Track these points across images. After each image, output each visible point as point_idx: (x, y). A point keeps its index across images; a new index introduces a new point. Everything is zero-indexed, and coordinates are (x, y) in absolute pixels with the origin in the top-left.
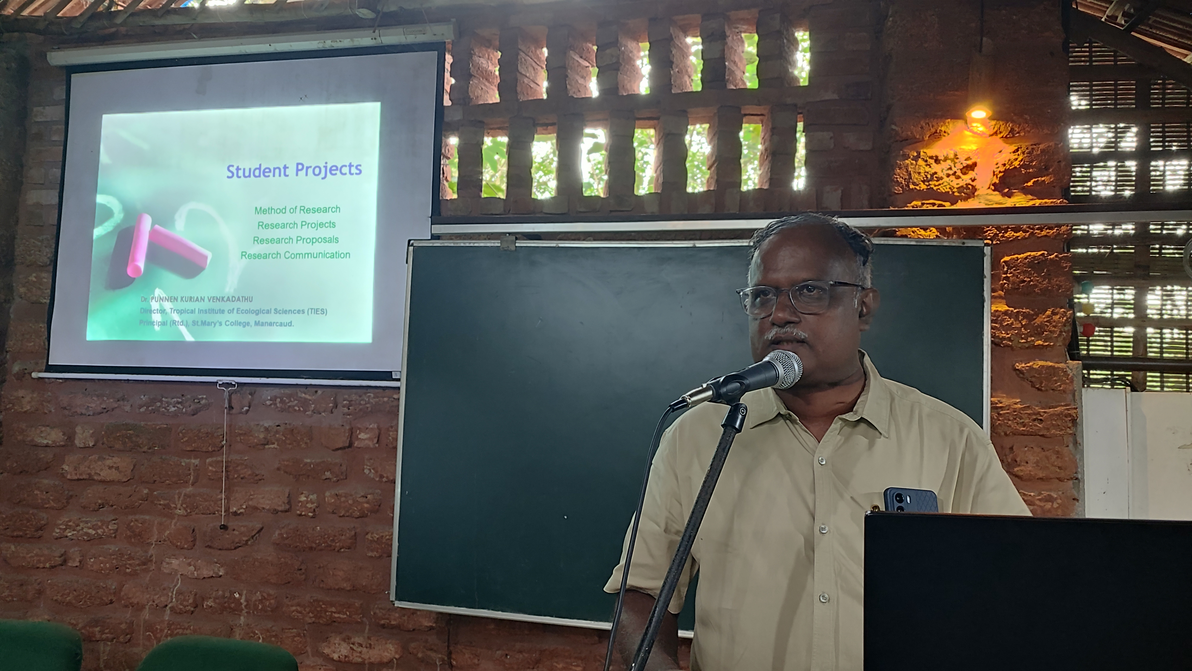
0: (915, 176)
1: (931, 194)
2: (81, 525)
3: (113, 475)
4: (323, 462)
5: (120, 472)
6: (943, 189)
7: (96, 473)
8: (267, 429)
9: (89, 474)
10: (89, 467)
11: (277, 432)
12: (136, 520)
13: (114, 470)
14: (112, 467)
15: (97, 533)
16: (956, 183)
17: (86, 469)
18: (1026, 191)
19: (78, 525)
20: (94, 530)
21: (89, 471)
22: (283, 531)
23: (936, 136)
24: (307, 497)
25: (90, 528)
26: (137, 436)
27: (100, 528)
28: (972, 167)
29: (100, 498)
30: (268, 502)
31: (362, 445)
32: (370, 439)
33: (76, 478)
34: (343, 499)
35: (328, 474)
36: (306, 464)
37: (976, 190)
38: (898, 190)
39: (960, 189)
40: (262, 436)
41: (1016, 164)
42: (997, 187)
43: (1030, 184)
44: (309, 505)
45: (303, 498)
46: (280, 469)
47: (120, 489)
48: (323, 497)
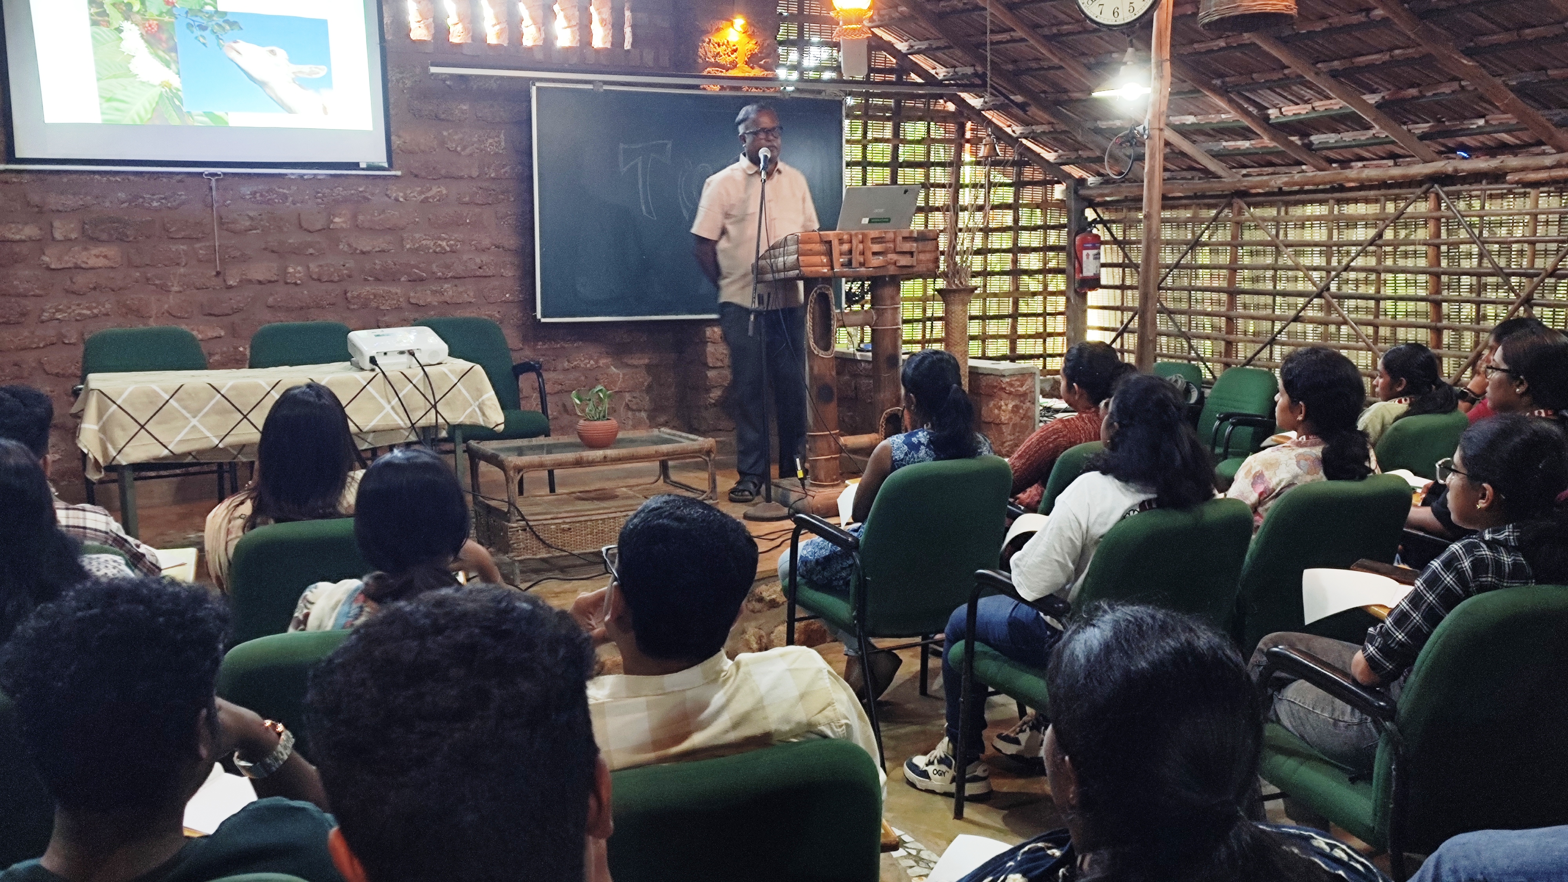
0: (708, 53)
1: (717, 65)
2: (73, 307)
3: (101, 262)
4: (305, 241)
5: (108, 259)
6: (723, 62)
7: (84, 262)
8: (251, 218)
9: (75, 263)
10: (73, 257)
11: (261, 220)
12: (131, 299)
13: (100, 258)
14: (99, 255)
15: (92, 312)
16: (729, 59)
17: (71, 259)
18: (761, 66)
19: (70, 308)
20: (89, 310)
21: (74, 261)
22: (277, 295)
23: (718, 30)
24: (294, 269)
25: (83, 309)
26: (123, 227)
27: (95, 308)
28: (735, 51)
29: (93, 283)
30: (259, 275)
31: (338, 227)
32: (343, 222)
33: (60, 267)
34: (326, 268)
35: (311, 251)
36: (290, 244)
37: (737, 63)
38: (700, 61)
39: (731, 63)
40: (248, 223)
41: (756, 51)
42: (747, 63)
43: (762, 62)
44: (297, 275)
45: (291, 270)
46: (265, 249)
47: (112, 275)
48: (308, 268)
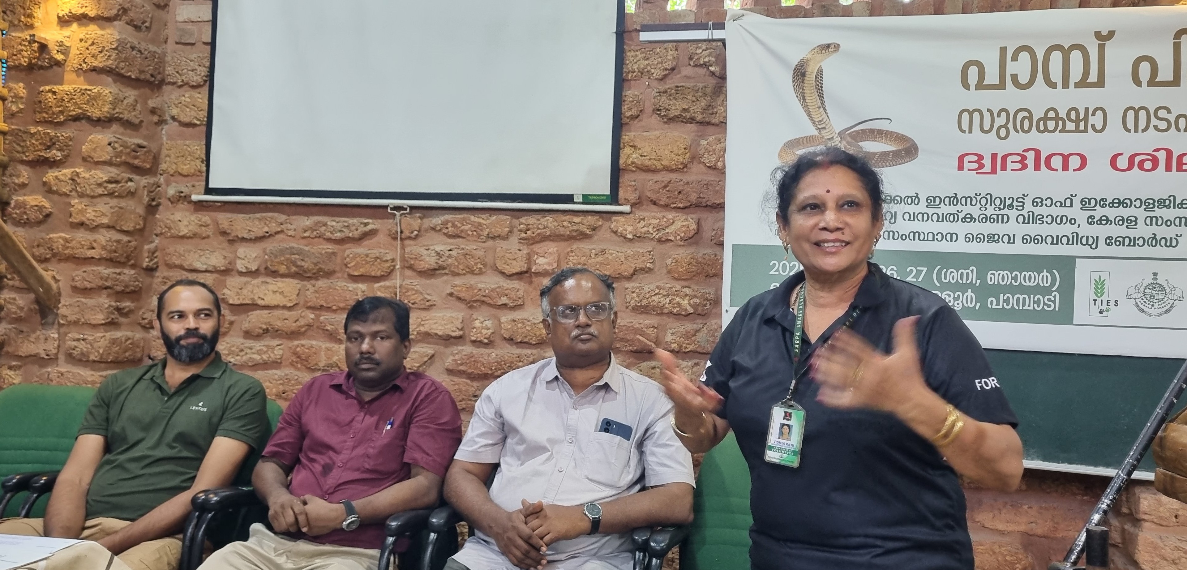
3: (277, 300)
4: (499, 287)
5: (285, 297)
7: (259, 298)
8: (438, 254)
9: (253, 299)
10: (252, 292)
11: (450, 256)
12: (303, 346)
13: (278, 294)
14: (276, 292)
15: (262, 358)
17: (250, 293)
19: (242, 350)
20: (259, 355)
21: (252, 296)
22: (457, 357)
24: (482, 323)
25: (254, 353)
26: (302, 260)
27: (265, 353)
29: (265, 324)
30: (440, 328)
31: (541, 269)
32: (549, 264)
33: (238, 302)
34: (520, 325)
35: (504, 300)
36: (480, 290)
40: (433, 261)
44: (484, 331)
45: (477, 324)
46: (451, 294)
47: (286, 313)
48: (500, 323)
